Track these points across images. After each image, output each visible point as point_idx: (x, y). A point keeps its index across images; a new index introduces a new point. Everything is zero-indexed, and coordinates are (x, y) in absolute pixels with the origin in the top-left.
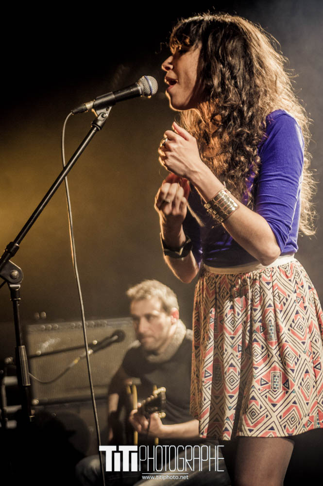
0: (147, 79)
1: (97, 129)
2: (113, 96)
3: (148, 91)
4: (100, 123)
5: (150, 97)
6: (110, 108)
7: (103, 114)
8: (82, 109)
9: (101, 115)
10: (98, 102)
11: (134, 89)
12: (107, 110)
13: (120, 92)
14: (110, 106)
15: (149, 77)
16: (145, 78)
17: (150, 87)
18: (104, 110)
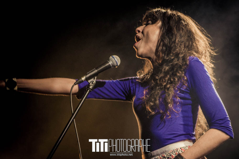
0: (113, 57)
1: (90, 90)
2: (96, 71)
3: (115, 64)
4: (91, 87)
5: (117, 67)
6: (96, 78)
7: (93, 82)
8: (80, 81)
9: (91, 82)
10: (88, 76)
11: (107, 65)
12: (94, 79)
13: (100, 68)
14: (96, 76)
15: (114, 56)
16: (112, 57)
17: (116, 61)
18: (92, 80)
